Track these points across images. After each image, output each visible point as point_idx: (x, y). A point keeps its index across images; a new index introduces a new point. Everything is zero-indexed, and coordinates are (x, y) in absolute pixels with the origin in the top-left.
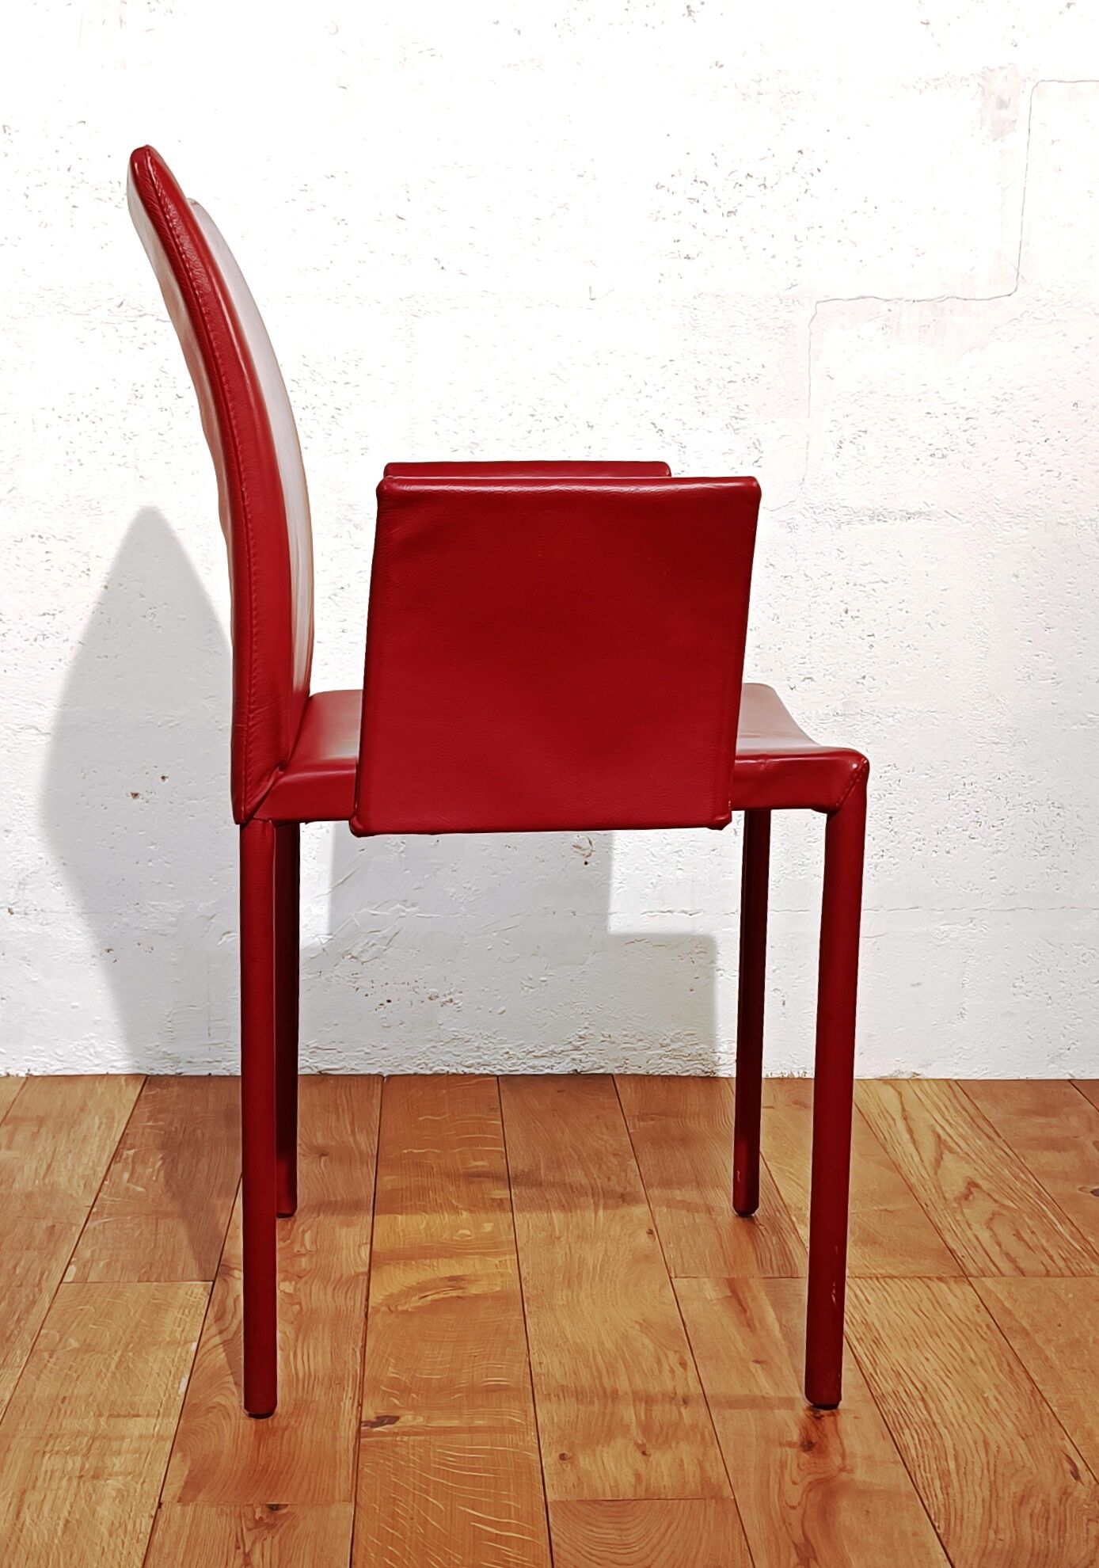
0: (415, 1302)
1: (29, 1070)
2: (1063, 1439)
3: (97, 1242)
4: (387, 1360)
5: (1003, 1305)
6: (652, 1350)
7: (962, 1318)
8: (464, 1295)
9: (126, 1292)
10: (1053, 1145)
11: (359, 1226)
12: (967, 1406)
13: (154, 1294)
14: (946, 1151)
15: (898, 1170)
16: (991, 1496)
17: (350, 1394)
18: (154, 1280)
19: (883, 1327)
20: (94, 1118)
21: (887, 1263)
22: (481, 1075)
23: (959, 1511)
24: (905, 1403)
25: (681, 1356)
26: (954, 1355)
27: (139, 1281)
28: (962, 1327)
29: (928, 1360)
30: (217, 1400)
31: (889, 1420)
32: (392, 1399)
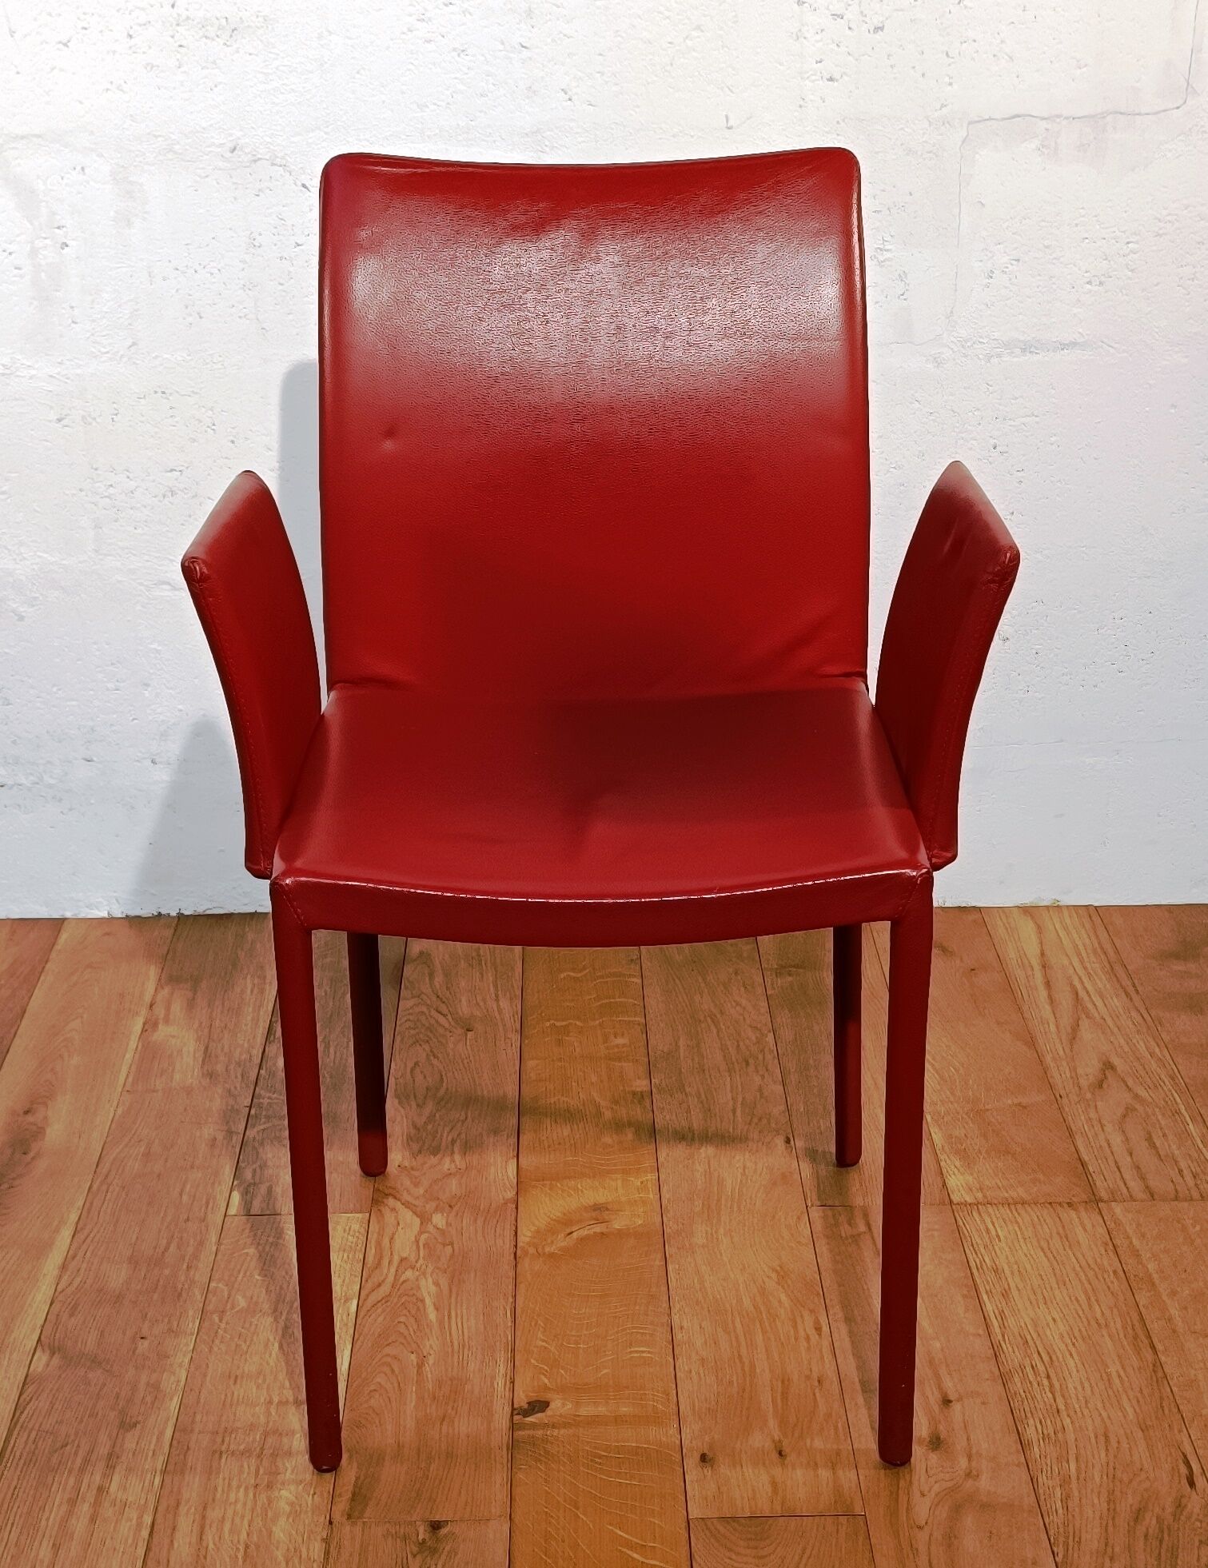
0: (561, 1242)
1: (180, 908)
2: (1180, 1431)
3: (256, 1157)
4: (537, 1321)
5: (1132, 1244)
6: (789, 1310)
7: (1091, 1262)
8: (608, 1231)
11: (506, 1134)
12: (1091, 1385)
14: (1082, 1016)
16: (1108, 1509)
17: (502, 1371)
19: (1012, 1273)
20: (246, 979)
21: (1018, 1181)
23: (1077, 1532)
24: (1030, 1382)
25: (816, 1319)
26: (1081, 1313)
28: (1089, 1272)
29: (1054, 1320)
30: (378, 1380)
31: (1016, 1404)
32: (542, 1377)
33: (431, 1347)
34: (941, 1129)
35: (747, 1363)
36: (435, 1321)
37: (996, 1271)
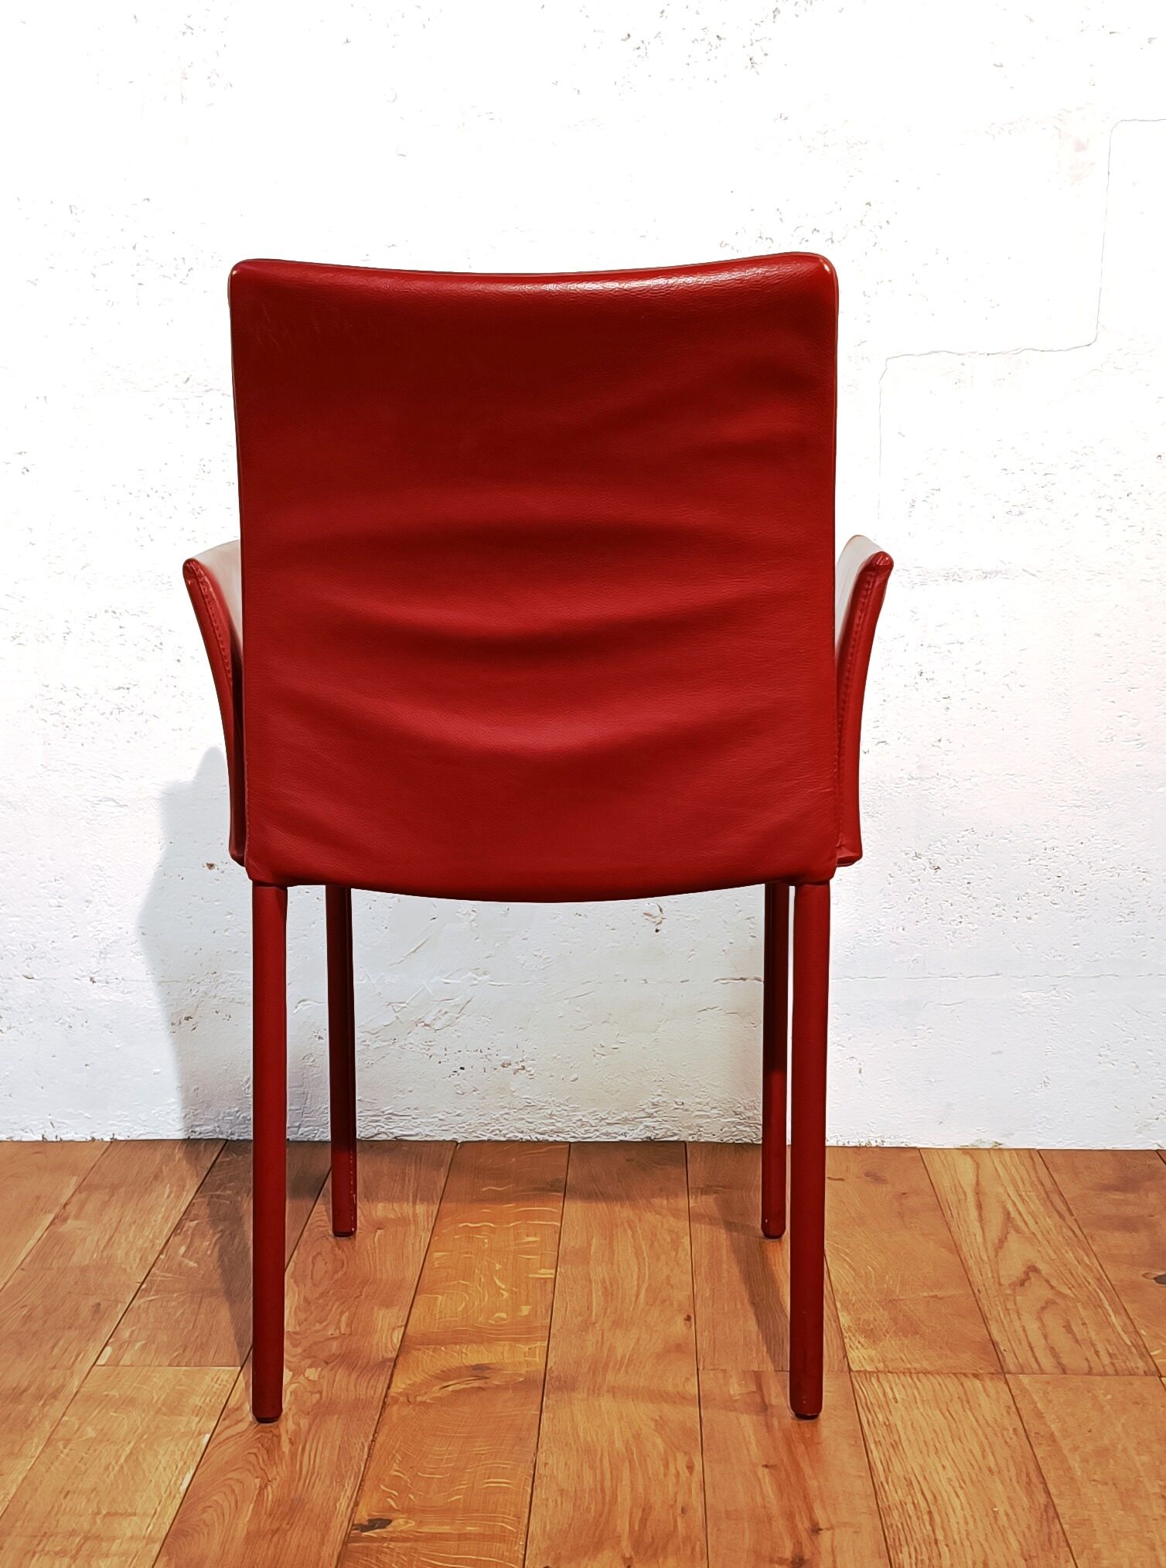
0: (436, 1391)
1: (114, 1135)
3: (139, 1321)
4: (394, 1455)
5: (1036, 1407)
6: (662, 1451)
7: (990, 1420)
8: (486, 1385)
9: (155, 1377)
10: (1128, 1225)
11: (398, 1307)
12: (975, 1520)
13: (180, 1380)
14: (1013, 1232)
15: (958, 1251)
17: (349, 1493)
18: (184, 1364)
19: (905, 1428)
20: (165, 1186)
21: (924, 1356)
22: (555, 1142)
24: (910, 1517)
25: (690, 1458)
26: (974, 1463)
27: (169, 1365)
28: (988, 1431)
29: (943, 1467)
30: (215, 1498)
31: (890, 1536)
32: (389, 1500)
33: (278, 1473)
34: (850, 1314)
35: (608, 1492)
36: (287, 1452)
37: (888, 1426)
